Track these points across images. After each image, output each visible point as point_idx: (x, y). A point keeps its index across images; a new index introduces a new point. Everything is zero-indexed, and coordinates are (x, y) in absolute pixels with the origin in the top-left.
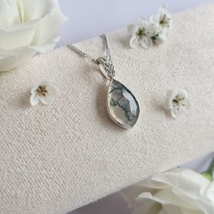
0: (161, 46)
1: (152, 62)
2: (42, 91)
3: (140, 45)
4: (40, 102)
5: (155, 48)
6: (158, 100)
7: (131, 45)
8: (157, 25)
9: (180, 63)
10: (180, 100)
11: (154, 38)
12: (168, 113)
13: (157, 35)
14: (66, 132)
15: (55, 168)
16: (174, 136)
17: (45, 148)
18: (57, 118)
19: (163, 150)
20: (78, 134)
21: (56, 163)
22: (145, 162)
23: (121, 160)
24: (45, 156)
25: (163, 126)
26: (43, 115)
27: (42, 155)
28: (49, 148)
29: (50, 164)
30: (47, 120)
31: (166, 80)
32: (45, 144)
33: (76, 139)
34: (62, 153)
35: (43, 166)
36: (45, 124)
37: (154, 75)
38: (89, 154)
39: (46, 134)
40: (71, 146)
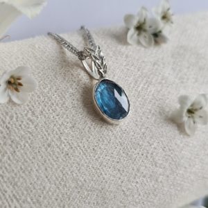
0: (164, 46)
1: (155, 64)
2: (14, 83)
3: (139, 43)
5: (157, 48)
6: (167, 110)
7: (129, 40)
8: (159, 18)
9: (189, 68)
10: (196, 110)
11: (156, 35)
12: (180, 127)
13: (160, 32)
14: (49, 145)
16: (190, 159)
17: (16, 168)
18: (35, 123)
19: (178, 178)
20: (66, 149)
21: (34, 191)
22: (155, 193)
23: (125, 190)
24: (16, 180)
25: (176, 144)
26: (14, 119)
27: (13, 178)
28: (23, 167)
29: (25, 192)
30: (20, 126)
31: (174, 85)
32: (18, 161)
33: (62, 155)
34: (42, 175)
35: (14, 195)
36: (17, 131)
37: (160, 78)
38: (81, 178)
39: (19, 146)
40: (56, 166)
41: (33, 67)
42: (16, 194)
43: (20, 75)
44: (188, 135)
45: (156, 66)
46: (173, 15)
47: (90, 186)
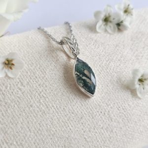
0: (126, 32)
1: (117, 46)
2: (9, 64)
3: (106, 31)
4: (7, 75)
5: (120, 34)
6: (123, 79)
7: (98, 29)
8: (122, 13)
9: (144, 48)
10: (145, 79)
11: (118, 25)
12: (133, 92)
13: (122, 22)
14: (31, 106)
15: (17, 143)
16: (140, 116)
17: (7, 121)
18: (23, 91)
19: (129, 129)
20: (43, 108)
21: (19, 137)
22: (111, 140)
23: (86, 137)
24: (7, 129)
25: (129, 105)
26: (8, 88)
27: (5, 128)
28: (12, 121)
29: (12, 138)
30: (12, 93)
31: (131, 62)
32: (8, 117)
33: (40, 113)
34: (25, 126)
35: (5, 140)
36: (10, 96)
37: (119, 57)
38: (53, 129)
39: (10, 107)
40: (35, 120)
41: (25, 52)
42: (6, 139)
43: (12, 58)
44: (140, 98)
45: (117, 48)
46: (132, 9)
47: (60, 134)
